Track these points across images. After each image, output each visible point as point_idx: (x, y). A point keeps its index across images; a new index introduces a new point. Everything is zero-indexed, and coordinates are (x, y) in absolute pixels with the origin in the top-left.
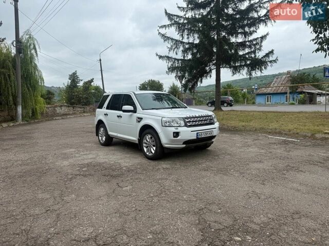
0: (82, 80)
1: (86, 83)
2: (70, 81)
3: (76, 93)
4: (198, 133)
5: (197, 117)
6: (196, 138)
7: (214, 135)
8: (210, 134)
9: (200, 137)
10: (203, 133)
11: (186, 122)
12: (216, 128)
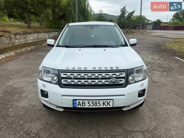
0: (128, 12)
1: (130, 14)
2: (121, 13)
3: (122, 21)
4: (76, 100)
5: (86, 72)
6: (72, 106)
7: (115, 106)
8: (106, 104)
9: (79, 106)
10: (86, 102)
11: (60, 78)
12: (124, 95)
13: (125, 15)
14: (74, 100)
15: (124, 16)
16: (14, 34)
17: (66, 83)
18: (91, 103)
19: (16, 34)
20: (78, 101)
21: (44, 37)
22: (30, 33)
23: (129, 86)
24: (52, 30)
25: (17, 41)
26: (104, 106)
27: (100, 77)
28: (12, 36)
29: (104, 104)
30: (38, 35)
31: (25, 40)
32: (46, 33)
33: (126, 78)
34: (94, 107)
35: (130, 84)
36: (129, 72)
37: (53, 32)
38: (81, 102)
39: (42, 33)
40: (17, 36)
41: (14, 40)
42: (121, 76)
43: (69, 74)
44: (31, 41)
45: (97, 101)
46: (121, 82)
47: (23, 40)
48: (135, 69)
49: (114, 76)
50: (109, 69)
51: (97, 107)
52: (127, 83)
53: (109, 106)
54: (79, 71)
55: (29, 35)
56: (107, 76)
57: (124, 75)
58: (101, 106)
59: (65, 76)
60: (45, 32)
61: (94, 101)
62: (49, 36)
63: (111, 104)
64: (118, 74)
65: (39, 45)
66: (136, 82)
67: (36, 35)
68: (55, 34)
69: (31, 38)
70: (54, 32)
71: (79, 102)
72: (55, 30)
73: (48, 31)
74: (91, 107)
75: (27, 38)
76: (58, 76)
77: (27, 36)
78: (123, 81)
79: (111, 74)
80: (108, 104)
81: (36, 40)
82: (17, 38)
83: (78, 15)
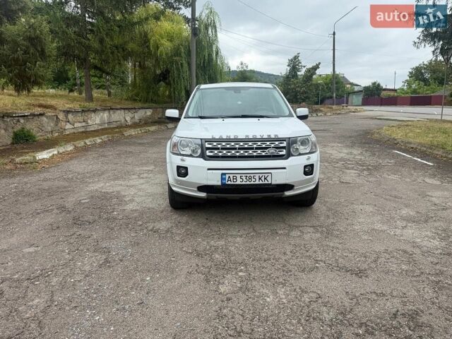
0: (304, 67)
1: (309, 70)
2: (289, 68)
4: (225, 174)
5: (237, 140)
6: (219, 183)
7: (274, 183)
8: (263, 179)
9: (229, 183)
10: (238, 176)
11: (203, 149)
12: (285, 168)
13: (299, 73)
14: (222, 174)
15: (295, 76)
16: (64, 111)
17: (211, 154)
18: (244, 178)
19: (67, 112)
20: (227, 176)
21: (123, 120)
22: (95, 111)
23: (290, 158)
24: (140, 105)
25: (68, 126)
26: (261, 182)
27: (255, 146)
28: (61, 116)
29: (260, 179)
30: (110, 115)
31: (84, 124)
32: (127, 111)
33: (288, 148)
34: (248, 183)
35: (293, 156)
36: (291, 142)
37: (142, 108)
38: (231, 176)
39: (119, 111)
40: (70, 116)
41: (63, 124)
42: (281, 145)
43: (215, 144)
44: (96, 128)
45: (252, 175)
46: (281, 153)
47: (79, 125)
48: (299, 139)
49: (273, 145)
50: (265, 137)
51: (252, 183)
52: (289, 155)
53: (266, 182)
54: (228, 140)
55: (93, 115)
56: (264, 146)
57: (284, 144)
58: (257, 182)
59: (210, 146)
60: (124, 109)
61: (248, 175)
62: (134, 117)
63: (269, 179)
64: (277, 143)
65: (116, 135)
66: (300, 154)
67: (106, 115)
68: (146, 113)
69: (97, 120)
70: (144, 110)
71: (229, 177)
72: (146, 105)
73: (130, 106)
74: (244, 183)
75: (89, 121)
76: (202, 146)
77: (89, 116)
78: (284, 152)
79: (268, 143)
80: (265, 179)
81: (106, 126)
82: (70, 120)
83: (196, 72)
